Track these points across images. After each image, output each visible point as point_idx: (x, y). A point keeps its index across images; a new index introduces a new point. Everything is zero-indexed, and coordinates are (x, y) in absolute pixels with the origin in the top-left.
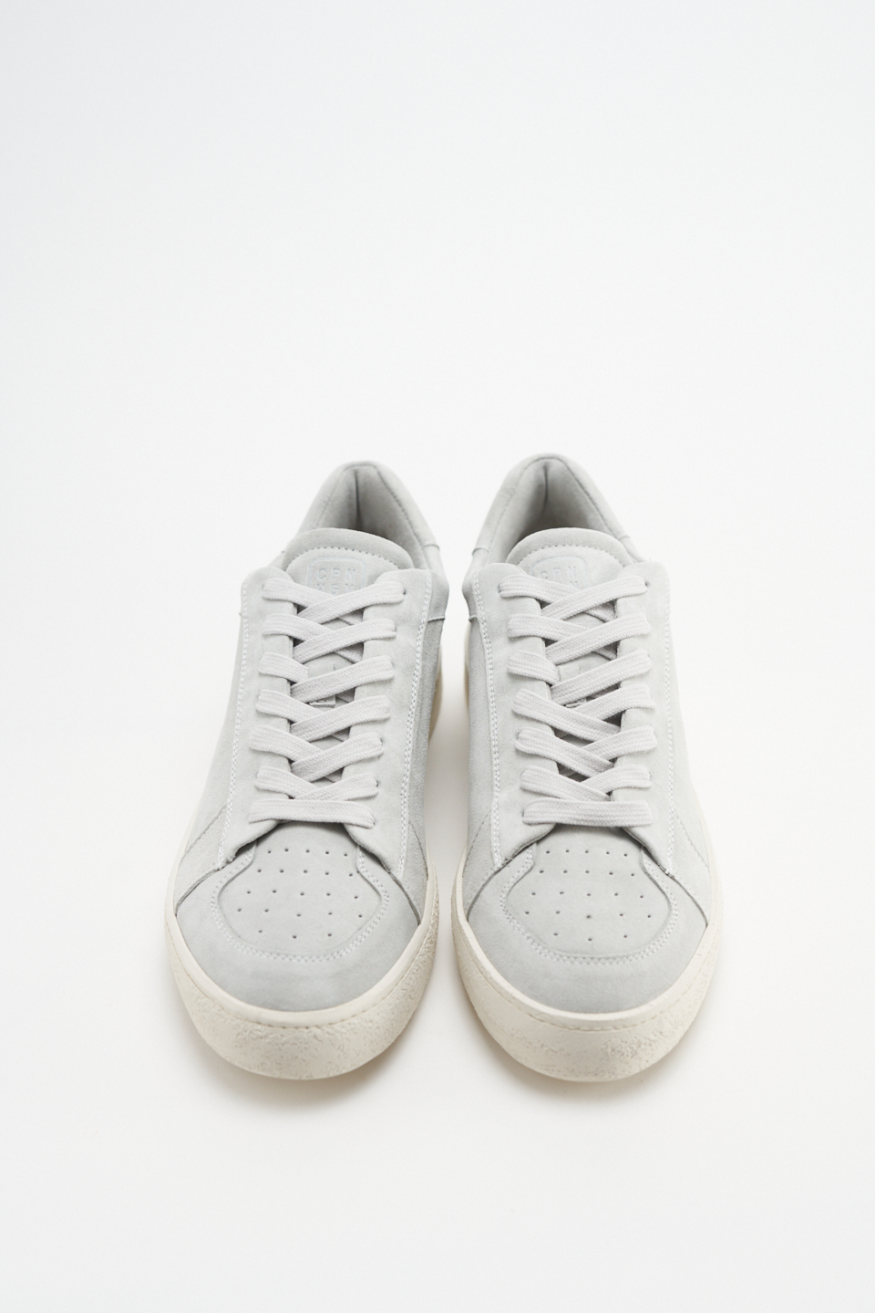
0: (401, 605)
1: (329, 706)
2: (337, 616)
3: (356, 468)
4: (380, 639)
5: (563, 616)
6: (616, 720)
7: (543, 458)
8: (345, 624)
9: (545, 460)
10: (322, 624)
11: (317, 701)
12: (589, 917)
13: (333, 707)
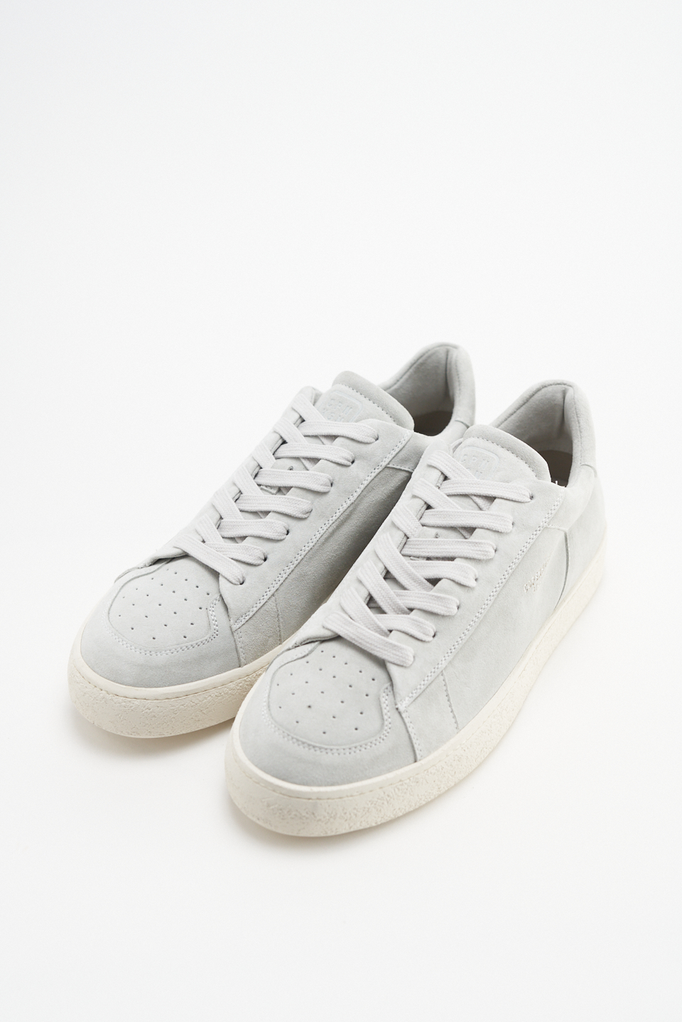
0: (368, 446)
1: (270, 493)
2: (316, 434)
3: (449, 348)
4: (332, 462)
5: (447, 492)
6: (434, 582)
7: (565, 384)
8: (320, 443)
9: (566, 386)
10: (305, 436)
11: (266, 486)
12: (309, 707)
13: (273, 494)
